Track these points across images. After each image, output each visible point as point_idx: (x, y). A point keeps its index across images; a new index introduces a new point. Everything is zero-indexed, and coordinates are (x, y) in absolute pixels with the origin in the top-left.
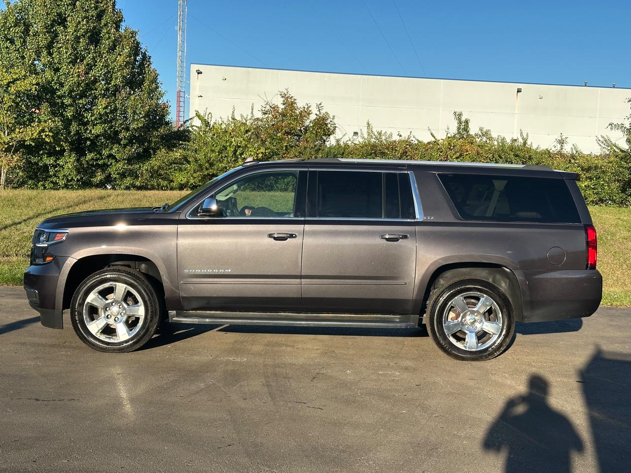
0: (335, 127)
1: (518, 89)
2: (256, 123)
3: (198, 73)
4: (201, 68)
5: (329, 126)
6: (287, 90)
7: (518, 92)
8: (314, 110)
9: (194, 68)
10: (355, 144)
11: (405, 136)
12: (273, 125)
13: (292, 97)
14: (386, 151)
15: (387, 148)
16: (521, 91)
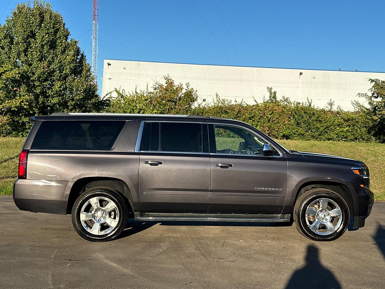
0: (197, 97)
1: (300, 73)
2: (149, 95)
3: (109, 65)
4: (110, 61)
5: (194, 96)
6: (168, 75)
7: (300, 74)
8: (185, 87)
9: (106, 62)
10: (209, 107)
11: (239, 101)
12: (160, 96)
13: (171, 79)
14: (228, 111)
15: (229, 109)
16: (302, 74)
